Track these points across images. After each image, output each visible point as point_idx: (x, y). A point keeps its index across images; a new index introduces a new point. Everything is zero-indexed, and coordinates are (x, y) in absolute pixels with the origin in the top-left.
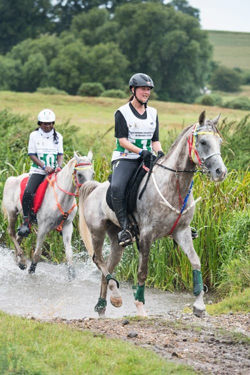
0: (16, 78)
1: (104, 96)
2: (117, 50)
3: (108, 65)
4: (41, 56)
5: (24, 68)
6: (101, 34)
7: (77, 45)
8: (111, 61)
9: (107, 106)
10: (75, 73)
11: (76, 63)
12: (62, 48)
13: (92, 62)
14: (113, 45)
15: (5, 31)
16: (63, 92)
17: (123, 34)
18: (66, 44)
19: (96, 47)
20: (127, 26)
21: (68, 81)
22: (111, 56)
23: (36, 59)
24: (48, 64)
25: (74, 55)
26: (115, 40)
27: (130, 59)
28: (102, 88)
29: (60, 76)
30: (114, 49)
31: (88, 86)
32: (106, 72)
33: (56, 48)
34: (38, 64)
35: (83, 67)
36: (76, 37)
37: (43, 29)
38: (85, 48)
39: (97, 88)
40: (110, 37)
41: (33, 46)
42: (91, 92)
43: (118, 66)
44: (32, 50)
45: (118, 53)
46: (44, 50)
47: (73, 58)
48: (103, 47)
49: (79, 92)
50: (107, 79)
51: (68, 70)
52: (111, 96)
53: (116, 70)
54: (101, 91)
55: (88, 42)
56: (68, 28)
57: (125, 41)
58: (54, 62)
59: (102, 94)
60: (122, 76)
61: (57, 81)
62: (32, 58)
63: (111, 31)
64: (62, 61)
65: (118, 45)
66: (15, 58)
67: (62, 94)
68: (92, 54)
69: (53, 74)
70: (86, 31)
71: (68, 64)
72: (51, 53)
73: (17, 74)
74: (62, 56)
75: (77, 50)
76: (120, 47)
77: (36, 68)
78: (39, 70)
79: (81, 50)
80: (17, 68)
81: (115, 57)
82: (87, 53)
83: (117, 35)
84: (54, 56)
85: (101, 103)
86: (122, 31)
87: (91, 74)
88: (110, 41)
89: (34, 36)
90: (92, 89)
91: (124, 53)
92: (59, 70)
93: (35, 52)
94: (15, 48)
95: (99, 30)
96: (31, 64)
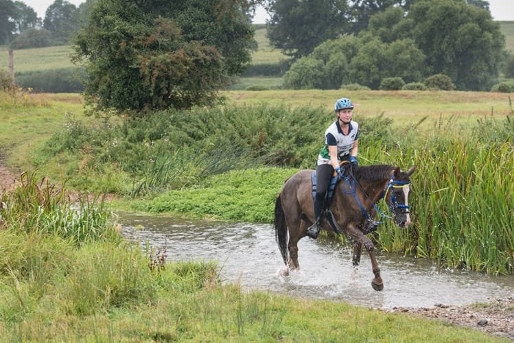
0: (319, 77)
1: (405, 89)
2: (413, 45)
3: (406, 60)
4: (343, 57)
5: (327, 67)
6: (398, 31)
7: (375, 43)
8: (408, 56)
9: (410, 98)
10: (374, 69)
11: (375, 60)
12: (361, 46)
13: (390, 59)
14: (409, 40)
15: (306, 34)
16: (365, 87)
17: (418, 30)
18: (364, 42)
19: (393, 44)
20: (421, 22)
21: (368, 77)
22: (408, 51)
23: (337, 58)
24: (349, 62)
25: (373, 53)
26: (410, 36)
27: (426, 53)
28: (403, 82)
29: (361, 73)
30: (410, 44)
31: (389, 81)
32: (403, 67)
33: (355, 46)
34: (340, 62)
35: (382, 63)
36: (374, 35)
37: (342, 30)
38: (383, 45)
39: (397, 81)
40: (407, 33)
41: (334, 46)
42: (393, 86)
43: (415, 60)
44: (333, 51)
45: (414, 48)
46: (345, 49)
47: (372, 55)
48: (401, 43)
49: (381, 87)
50: (406, 73)
51: (368, 67)
52: (412, 88)
53: (414, 64)
54: (401, 85)
55: (386, 39)
56: (365, 28)
57: (420, 37)
58: (354, 60)
59: (403, 88)
60: (419, 69)
61: (358, 77)
62: (333, 58)
63: (407, 28)
64: (362, 58)
65: (414, 41)
66: (317, 59)
67: (365, 89)
68: (390, 50)
69: (354, 71)
70: (383, 29)
71: (368, 62)
72: (351, 52)
73: (320, 73)
74: (362, 54)
75: (376, 47)
76: (416, 42)
77: (338, 67)
78: (341, 68)
79: (379, 47)
80: (320, 68)
81: (412, 52)
82: (386, 50)
83: (412, 32)
84: (354, 54)
85: (405, 95)
86: (417, 26)
87: (390, 70)
88: (406, 37)
89: (334, 37)
90: (393, 83)
91: (419, 48)
92: (360, 68)
93: (336, 52)
94: (316, 49)
95: (395, 27)
96: (333, 63)
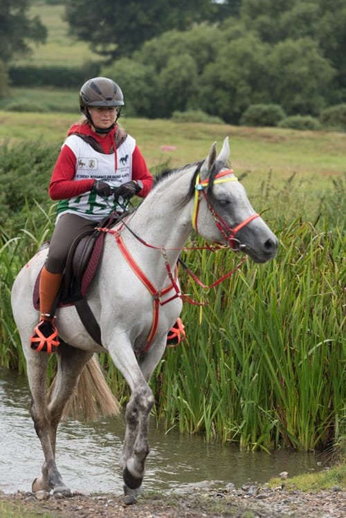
0: (147, 95)
1: (283, 127)
2: (314, 50)
3: (300, 75)
4: (189, 59)
5: (161, 79)
6: (289, 24)
7: (249, 42)
8: (305, 69)
9: (276, 142)
10: (244, 88)
11: (247, 72)
12: (223, 46)
13: (272, 71)
14: (309, 41)
15: (133, 18)
16: (217, 119)
17: (324, 24)
18: (229, 39)
19: (281, 45)
20: (333, 11)
21: (232, 102)
22: (305, 60)
23: (181, 64)
24: (200, 73)
25: (244, 58)
26: (311, 34)
27: (337, 65)
28: (282, 113)
29: (220, 93)
30: (309, 48)
31: (258, 110)
32: (295, 87)
33: (214, 45)
34: (184, 73)
35: (260, 81)
36: (248, 28)
37: (198, 16)
38: (263, 47)
39: (274, 112)
40: (305, 29)
41: (176, 42)
42: (264, 120)
43: (317, 78)
44: (174, 50)
45: (316, 55)
46: (195, 49)
47: (241, 63)
48: (291, 44)
49: (242, 120)
50: (298, 99)
51: (232, 83)
52: (296, 126)
53: (313, 84)
54: (279, 118)
55: (267, 37)
56: (236, 14)
57: (328, 36)
58: (210, 70)
59: (280, 123)
60: (323, 94)
61: (213, 101)
62: (174, 62)
63: (306, 19)
64: (224, 68)
65: (316, 43)
66: (145, 63)
67: (214, 123)
68: (274, 57)
69: (208, 89)
70: (264, 18)
71: (234, 75)
72: (205, 54)
73: (149, 90)
74: (223, 60)
75: (249, 49)
76: (321, 46)
77: (180, 79)
78: (186, 83)
79: (255, 50)
80: (148, 80)
81: (312, 62)
82: (266, 55)
83: (315, 26)
84: (211, 60)
85: (268, 137)
86: (324, 19)
87: (271, 90)
88: (303, 35)
89: (182, 27)
90: (265, 114)
91: (326, 56)
92: (218, 84)
93: (179, 53)
94: (148, 44)
95: (285, 17)
96: (172, 72)
